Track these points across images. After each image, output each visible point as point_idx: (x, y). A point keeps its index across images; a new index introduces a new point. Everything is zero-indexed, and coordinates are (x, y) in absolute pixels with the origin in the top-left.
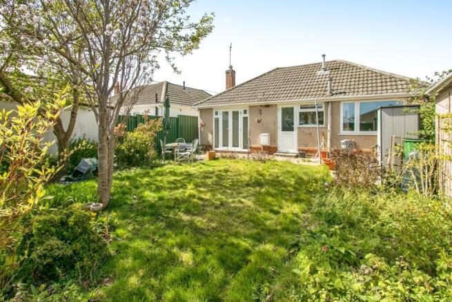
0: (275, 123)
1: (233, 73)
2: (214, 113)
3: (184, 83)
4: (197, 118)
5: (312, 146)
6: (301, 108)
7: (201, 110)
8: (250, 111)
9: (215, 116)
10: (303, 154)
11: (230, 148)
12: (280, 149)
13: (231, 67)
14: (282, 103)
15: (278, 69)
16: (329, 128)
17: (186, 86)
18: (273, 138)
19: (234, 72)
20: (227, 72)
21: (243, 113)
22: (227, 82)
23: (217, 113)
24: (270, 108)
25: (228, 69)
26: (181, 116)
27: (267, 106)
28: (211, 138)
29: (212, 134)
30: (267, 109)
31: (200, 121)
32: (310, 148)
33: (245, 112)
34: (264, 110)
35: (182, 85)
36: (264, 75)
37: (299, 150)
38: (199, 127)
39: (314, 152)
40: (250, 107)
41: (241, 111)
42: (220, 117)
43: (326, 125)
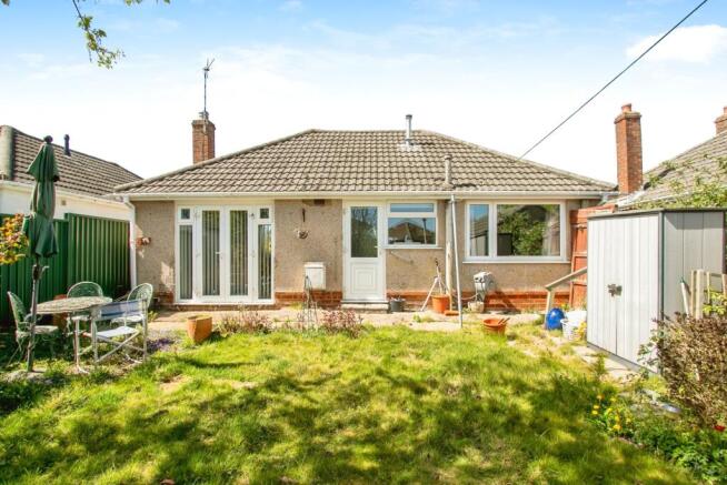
0: (338, 240)
1: (211, 127)
2: (178, 214)
3: (67, 138)
4: (127, 224)
5: (415, 287)
6: (392, 210)
7: (138, 205)
8: (277, 212)
9: (180, 221)
10: (399, 304)
11: (225, 297)
12: (347, 295)
13: (205, 114)
14: (352, 197)
15: (314, 132)
16: (448, 251)
17: (71, 147)
18: (334, 273)
19: (213, 126)
20: (196, 125)
21: (258, 215)
22: (195, 146)
23: (186, 214)
24: (325, 208)
25: (197, 117)
26: (76, 216)
27: (320, 202)
28: (169, 276)
29: (172, 264)
30: (318, 208)
31: (135, 233)
32: (412, 291)
33: (264, 214)
34: (310, 210)
35: (63, 144)
36: (288, 139)
37: (389, 296)
38: (133, 247)
39: (418, 298)
40: (279, 202)
41: (253, 211)
42: (197, 224)
43: (443, 244)
